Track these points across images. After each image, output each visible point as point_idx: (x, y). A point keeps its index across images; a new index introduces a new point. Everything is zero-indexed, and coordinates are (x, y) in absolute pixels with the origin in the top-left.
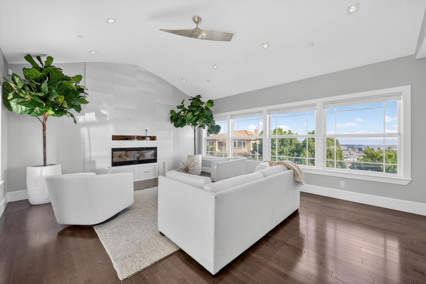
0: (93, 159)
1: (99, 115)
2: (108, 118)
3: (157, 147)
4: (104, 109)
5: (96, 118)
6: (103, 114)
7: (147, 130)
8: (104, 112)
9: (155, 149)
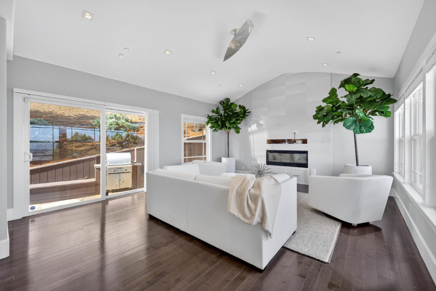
0: (255, 157)
1: (259, 125)
2: (264, 126)
3: (307, 151)
4: (261, 120)
5: (257, 127)
6: (260, 124)
7: (295, 133)
8: (261, 122)
9: (306, 152)
